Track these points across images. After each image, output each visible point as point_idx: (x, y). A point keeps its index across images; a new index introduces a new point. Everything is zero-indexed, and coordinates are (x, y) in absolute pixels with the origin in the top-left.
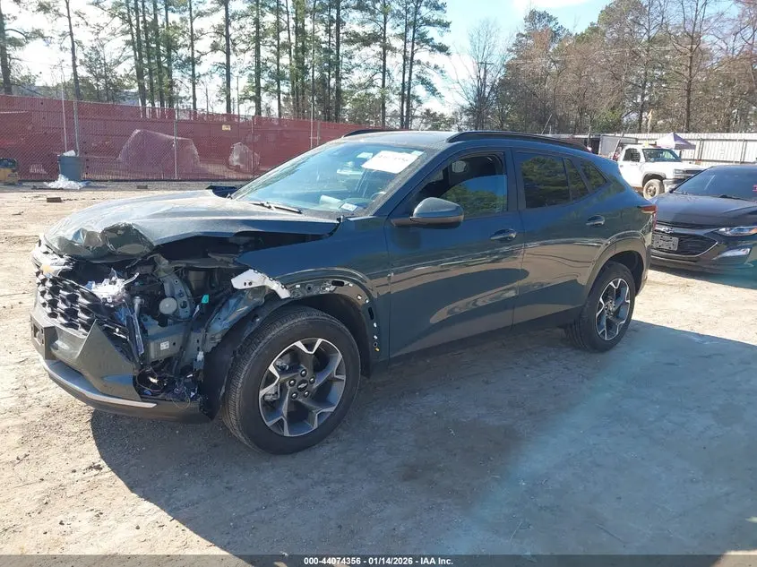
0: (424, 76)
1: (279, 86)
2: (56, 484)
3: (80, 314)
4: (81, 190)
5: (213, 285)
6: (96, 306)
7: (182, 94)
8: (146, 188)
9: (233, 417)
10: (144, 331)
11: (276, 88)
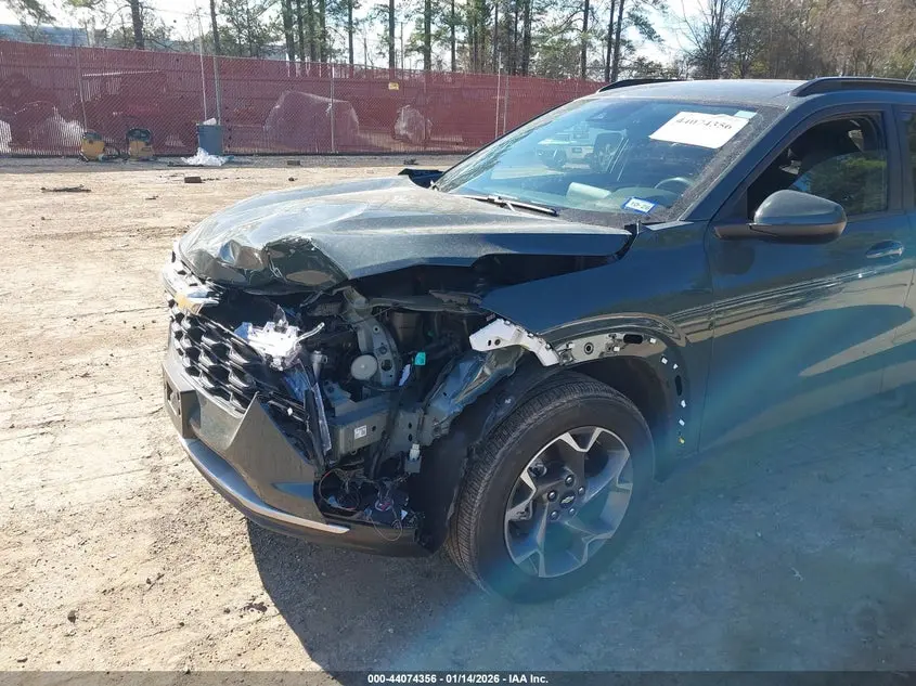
0: (639, 14)
1: (453, 33)
2: (202, 634)
3: (233, 379)
4: (223, 167)
5: (430, 334)
6: (257, 366)
7: (336, 46)
8: (298, 164)
9: (465, 550)
10: (329, 409)
11: (449, 35)
